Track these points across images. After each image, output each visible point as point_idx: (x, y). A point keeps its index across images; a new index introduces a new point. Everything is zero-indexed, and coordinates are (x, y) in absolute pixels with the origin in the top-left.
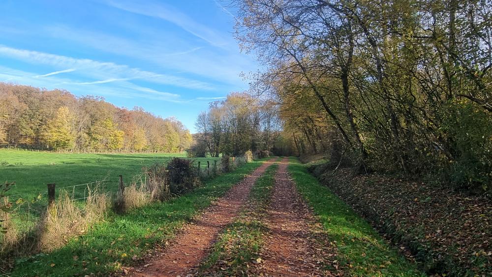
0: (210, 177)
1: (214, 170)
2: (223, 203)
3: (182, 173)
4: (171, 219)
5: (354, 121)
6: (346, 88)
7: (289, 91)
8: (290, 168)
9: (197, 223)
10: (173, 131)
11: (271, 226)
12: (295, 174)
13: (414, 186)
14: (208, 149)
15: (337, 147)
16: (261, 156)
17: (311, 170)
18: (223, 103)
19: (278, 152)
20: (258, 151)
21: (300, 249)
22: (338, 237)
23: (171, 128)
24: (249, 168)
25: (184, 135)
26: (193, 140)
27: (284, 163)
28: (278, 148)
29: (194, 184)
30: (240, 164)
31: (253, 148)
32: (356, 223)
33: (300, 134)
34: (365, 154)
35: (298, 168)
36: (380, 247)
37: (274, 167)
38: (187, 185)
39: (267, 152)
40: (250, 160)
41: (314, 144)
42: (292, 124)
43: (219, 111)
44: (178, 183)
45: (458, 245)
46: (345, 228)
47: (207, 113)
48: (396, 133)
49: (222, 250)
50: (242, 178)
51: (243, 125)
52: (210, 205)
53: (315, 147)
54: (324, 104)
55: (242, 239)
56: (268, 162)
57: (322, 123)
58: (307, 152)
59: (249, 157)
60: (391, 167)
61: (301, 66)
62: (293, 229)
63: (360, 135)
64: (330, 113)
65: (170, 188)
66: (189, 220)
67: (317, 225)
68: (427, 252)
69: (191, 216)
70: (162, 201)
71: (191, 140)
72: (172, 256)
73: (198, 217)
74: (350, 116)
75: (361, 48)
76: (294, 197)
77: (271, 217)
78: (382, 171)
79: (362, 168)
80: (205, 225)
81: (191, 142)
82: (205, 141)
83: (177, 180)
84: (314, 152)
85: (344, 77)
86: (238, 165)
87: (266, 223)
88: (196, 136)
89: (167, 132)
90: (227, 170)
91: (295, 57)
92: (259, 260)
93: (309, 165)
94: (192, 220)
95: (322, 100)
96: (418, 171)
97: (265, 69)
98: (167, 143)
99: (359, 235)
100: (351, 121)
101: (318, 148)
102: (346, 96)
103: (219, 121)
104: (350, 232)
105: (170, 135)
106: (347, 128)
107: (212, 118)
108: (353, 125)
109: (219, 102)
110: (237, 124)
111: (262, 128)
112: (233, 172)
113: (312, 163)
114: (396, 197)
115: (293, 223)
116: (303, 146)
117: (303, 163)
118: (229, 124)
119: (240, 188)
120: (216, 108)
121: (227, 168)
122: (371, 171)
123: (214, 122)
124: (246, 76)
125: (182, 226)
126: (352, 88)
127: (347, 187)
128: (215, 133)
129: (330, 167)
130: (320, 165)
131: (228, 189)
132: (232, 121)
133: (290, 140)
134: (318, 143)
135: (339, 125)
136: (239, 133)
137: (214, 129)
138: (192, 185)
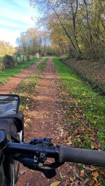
0: (22, 63)
1: (23, 60)
2: (26, 71)
3: (10, 61)
4: (6, 76)
5: (77, 39)
6: (74, 25)
7: (52, 26)
8: (53, 59)
9: (15, 77)
10: (6, 46)
11: (43, 77)
12: (54, 61)
13: (95, 63)
14: (22, 54)
15: (71, 50)
16: (43, 55)
17: (61, 60)
18: (26, 33)
19: (49, 54)
20: (41, 53)
21: (52, 83)
22: (65, 79)
23: (5, 45)
24: (37, 60)
25: (11, 48)
26: (15, 49)
27: (51, 58)
28: (49, 52)
29: (15, 65)
30: (34, 58)
31: (40, 52)
32: (73, 75)
33: (58, 46)
34: (80, 53)
35: (56, 59)
36: (79, 82)
37: (47, 59)
38: (12, 65)
39: (45, 54)
40: (38, 57)
41: (63, 50)
42: (55, 42)
43: (25, 36)
44: (9, 65)
45: (103, 80)
46: (69, 77)
47: (19, 38)
48: (92, 44)
49: (24, 84)
50: (34, 63)
51: (35, 43)
52: (21, 72)
53: (63, 51)
54: (66, 32)
55: (31, 81)
56: (45, 58)
57: (66, 41)
58: (61, 54)
59: (38, 56)
60: (89, 57)
61: (57, 14)
62: (50, 78)
63: (79, 45)
64: (68, 36)
65: (5, 66)
66: (12, 76)
67: (59, 76)
68: (94, 83)
69: (14, 75)
70: (2, 71)
71: (14, 49)
72: (6, 86)
73: (16, 75)
74: (76, 37)
75: (81, 6)
76: (53, 69)
77: (43, 75)
78: (85, 59)
79: (79, 58)
80: (19, 78)
81: (14, 51)
82: (20, 50)
83: (8, 63)
84: (63, 53)
85: (74, 19)
86: (33, 59)
87: (41, 76)
88: (16, 48)
89: (3, 47)
90: (29, 60)
91: (54, 10)
92: (37, 86)
93: (60, 58)
94: (14, 76)
95: (65, 30)
96: (98, 58)
97: (42, 15)
98: (4, 51)
99: (73, 78)
100: (76, 39)
101: (65, 52)
102: (74, 28)
103: (25, 41)
104: (70, 78)
105: (5, 48)
106: (74, 42)
107: (22, 40)
108: (77, 41)
109: (24, 32)
110: (32, 42)
111: (43, 44)
112: (31, 61)
113: (62, 57)
114: (88, 67)
115: (51, 76)
116: (59, 51)
117: (59, 57)
118: (29, 42)
119: (33, 66)
120: (23, 35)
121: (28, 59)
122: (82, 59)
123: (23, 42)
124: (33, 19)
125: (10, 78)
126: (77, 25)
127: (73, 65)
128: (24, 46)
129: (68, 59)
130: (64, 58)
131: (28, 67)
132: (30, 41)
133: (54, 49)
134: (64, 49)
135: (71, 41)
136: (34, 46)
137: (23, 45)
138: (15, 66)
